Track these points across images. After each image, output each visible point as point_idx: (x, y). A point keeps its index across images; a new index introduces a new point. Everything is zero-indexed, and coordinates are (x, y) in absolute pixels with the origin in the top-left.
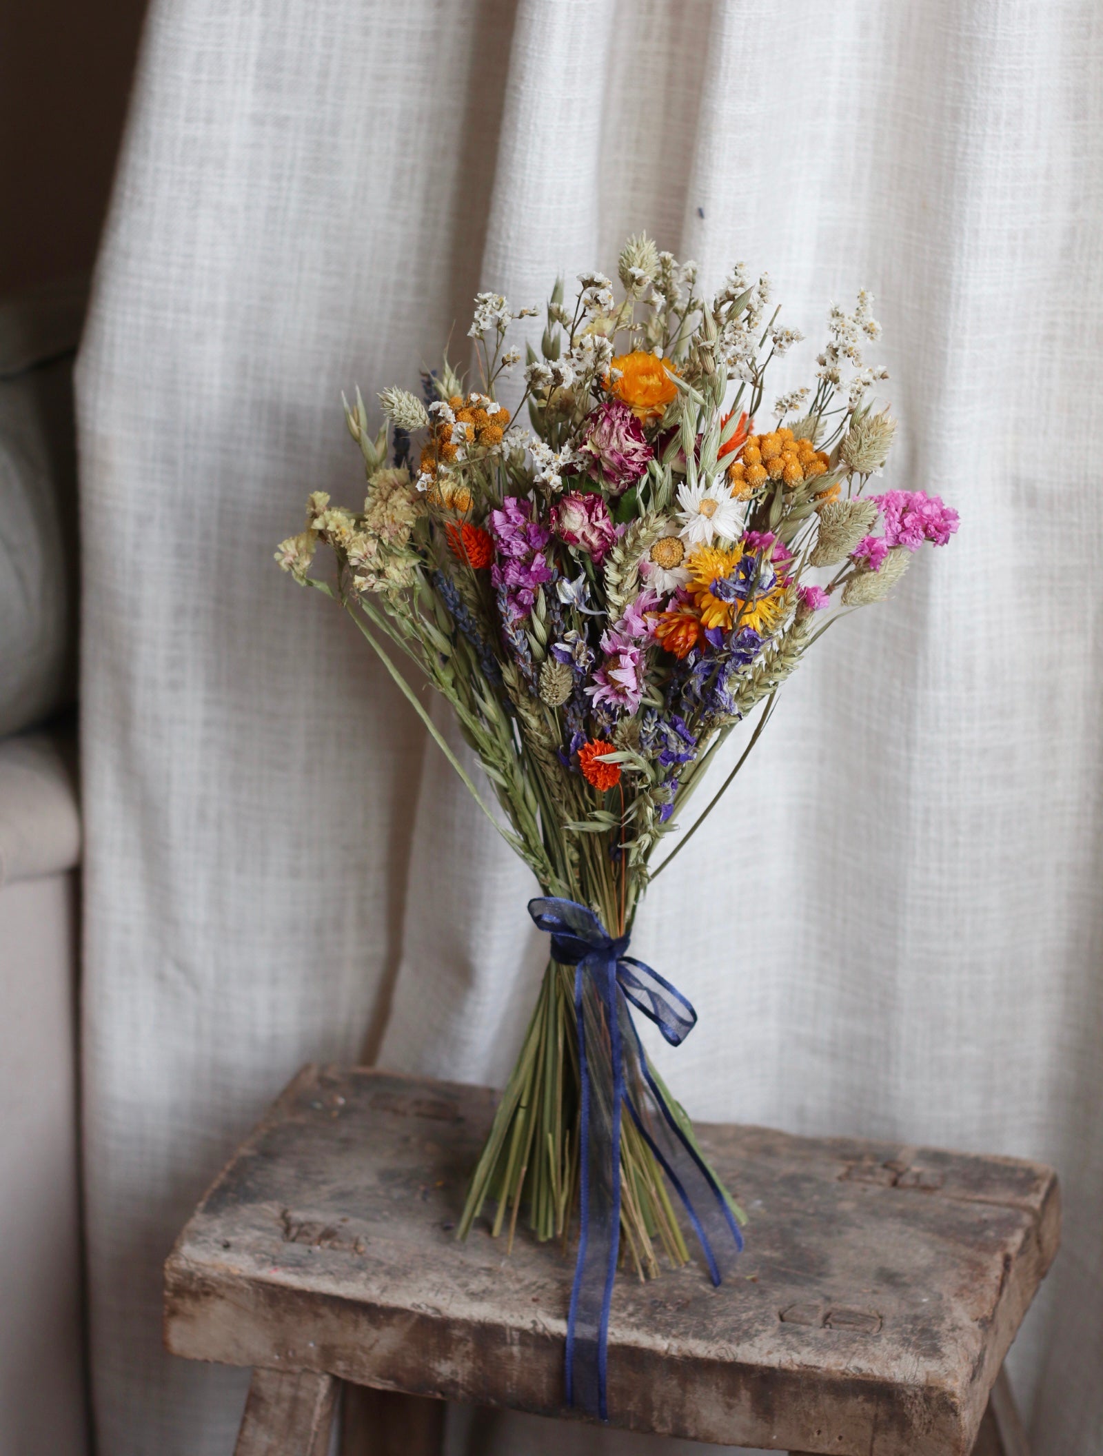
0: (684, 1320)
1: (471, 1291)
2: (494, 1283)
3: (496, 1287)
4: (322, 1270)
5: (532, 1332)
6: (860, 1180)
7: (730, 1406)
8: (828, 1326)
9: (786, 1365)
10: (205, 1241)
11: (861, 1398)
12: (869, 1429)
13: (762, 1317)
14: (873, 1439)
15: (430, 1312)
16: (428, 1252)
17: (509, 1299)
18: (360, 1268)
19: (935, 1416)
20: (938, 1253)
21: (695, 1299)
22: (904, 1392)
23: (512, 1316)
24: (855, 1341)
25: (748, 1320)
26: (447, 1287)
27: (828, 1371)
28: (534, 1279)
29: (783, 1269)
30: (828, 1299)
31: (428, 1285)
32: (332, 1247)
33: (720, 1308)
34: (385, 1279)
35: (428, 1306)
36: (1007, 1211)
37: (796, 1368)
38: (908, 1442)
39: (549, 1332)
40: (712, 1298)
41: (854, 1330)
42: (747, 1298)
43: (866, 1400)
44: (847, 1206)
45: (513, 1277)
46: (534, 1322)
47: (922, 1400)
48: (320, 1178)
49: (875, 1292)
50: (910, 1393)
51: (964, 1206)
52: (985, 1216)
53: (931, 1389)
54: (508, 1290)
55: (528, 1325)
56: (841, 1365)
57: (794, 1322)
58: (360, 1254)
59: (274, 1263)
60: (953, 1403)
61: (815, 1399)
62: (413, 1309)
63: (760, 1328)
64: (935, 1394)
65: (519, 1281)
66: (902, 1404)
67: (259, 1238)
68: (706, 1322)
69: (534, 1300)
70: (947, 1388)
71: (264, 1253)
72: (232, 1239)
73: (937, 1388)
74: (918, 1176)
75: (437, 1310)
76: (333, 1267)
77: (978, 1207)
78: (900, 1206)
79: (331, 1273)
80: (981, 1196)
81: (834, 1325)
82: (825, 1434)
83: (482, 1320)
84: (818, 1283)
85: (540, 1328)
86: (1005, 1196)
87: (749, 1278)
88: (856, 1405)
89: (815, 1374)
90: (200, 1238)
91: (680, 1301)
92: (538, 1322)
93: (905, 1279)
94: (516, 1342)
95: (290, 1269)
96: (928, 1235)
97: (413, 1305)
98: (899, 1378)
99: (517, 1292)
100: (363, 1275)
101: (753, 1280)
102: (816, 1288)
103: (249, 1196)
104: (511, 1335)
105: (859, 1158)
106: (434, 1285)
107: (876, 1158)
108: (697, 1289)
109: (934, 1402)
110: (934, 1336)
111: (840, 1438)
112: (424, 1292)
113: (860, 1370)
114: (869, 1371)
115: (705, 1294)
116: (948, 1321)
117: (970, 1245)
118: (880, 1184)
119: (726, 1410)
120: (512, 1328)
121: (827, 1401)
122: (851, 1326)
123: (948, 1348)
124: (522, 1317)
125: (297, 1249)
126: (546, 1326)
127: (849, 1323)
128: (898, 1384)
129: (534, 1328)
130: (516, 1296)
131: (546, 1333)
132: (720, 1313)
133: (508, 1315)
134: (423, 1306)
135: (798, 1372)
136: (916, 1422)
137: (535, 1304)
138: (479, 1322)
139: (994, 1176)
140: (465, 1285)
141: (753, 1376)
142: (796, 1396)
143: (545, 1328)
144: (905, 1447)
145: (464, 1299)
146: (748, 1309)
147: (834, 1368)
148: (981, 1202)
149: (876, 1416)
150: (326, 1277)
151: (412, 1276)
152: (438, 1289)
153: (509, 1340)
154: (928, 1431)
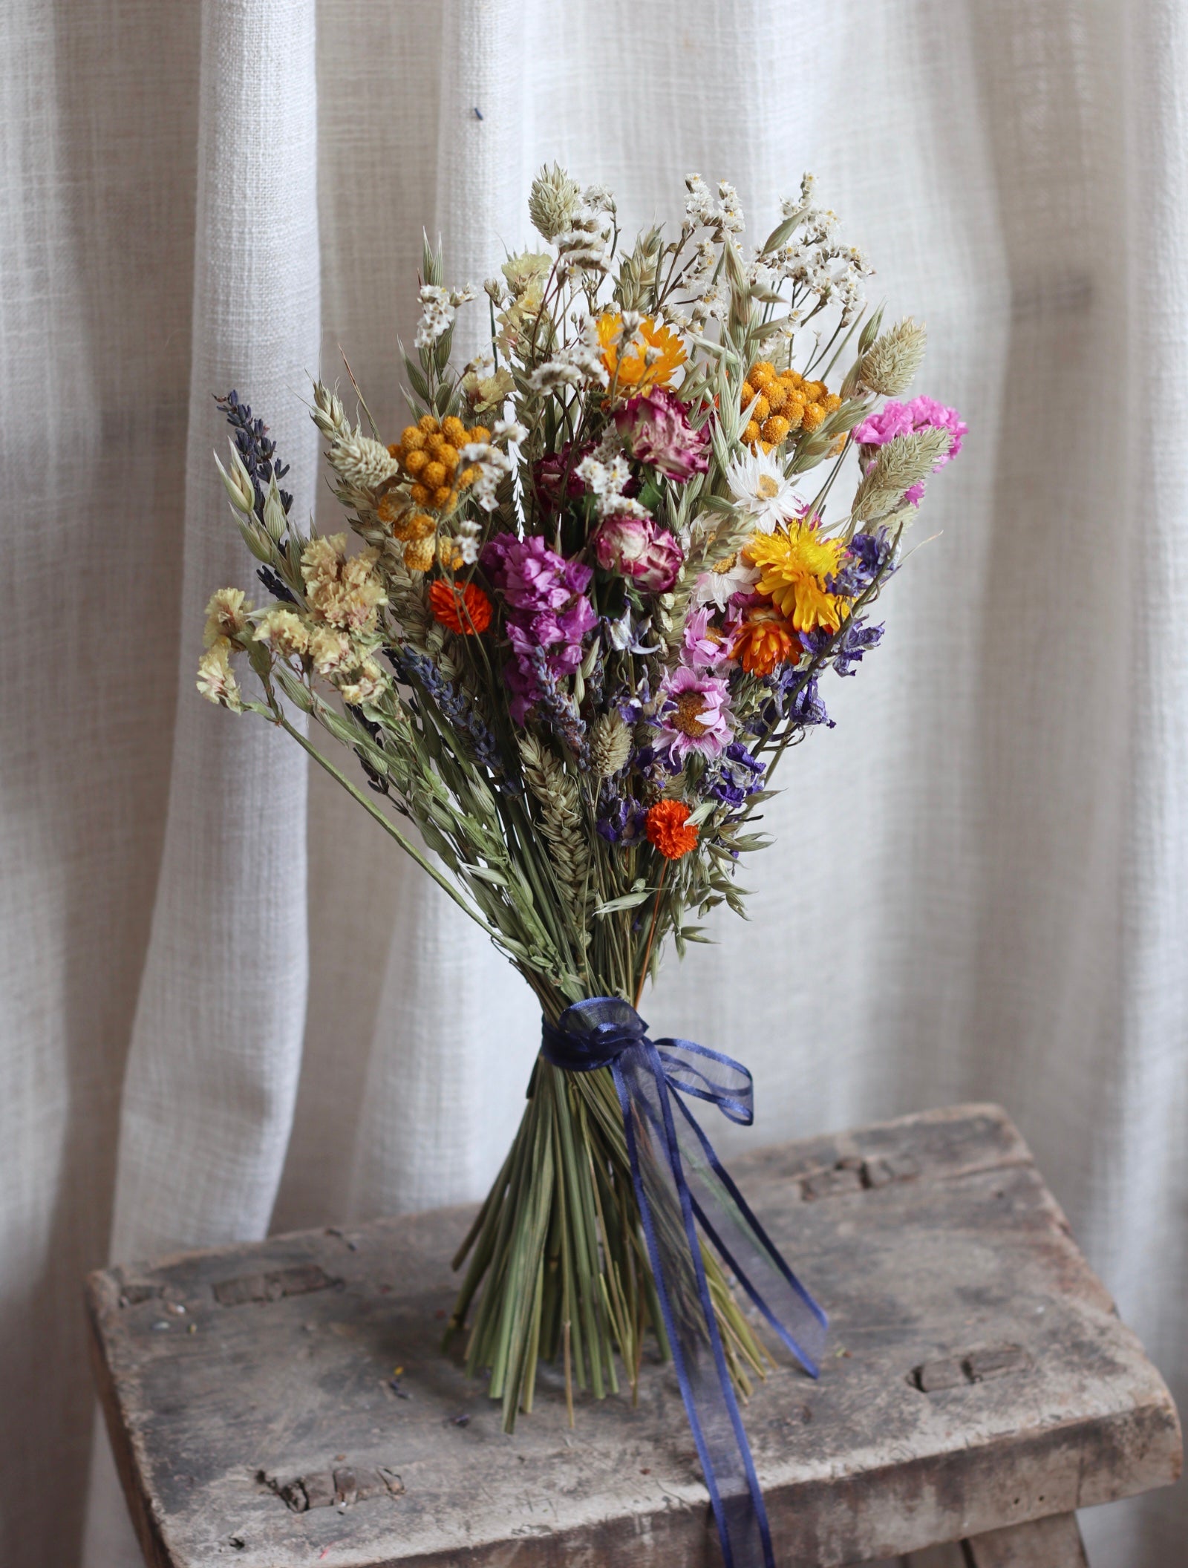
0: (824, 1432)
1: (565, 1490)
2: (581, 1470)
3: (586, 1474)
4: (376, 1531)
5: (667, 1511)
6: (830, 1194)
7: (911, 1510)
8: (977, 1380)
9: (974, 1442)
10: (209, 1549)
11: (1064, 1447)
12: (1075, 1475)
13: (898, 1395)
14: (1080, 1486)
15: (536, 1533)
16: (472, 1460)
17: (616, 1483)
18: (416, 1510)
19: (1150, 1436)
20: (996, 1249)
21: (810, 1401)
22: (1112, 1424)
23: (636, 1502)
24: (1023, 1386)
25: (890, 1405)
26: (534, 1496)
27: (1024, 1432)
28: (620, 1447)
29: (863, 1330)
30: (942, 1347)
31: (512, 1501)
32: (360, 1498)
33: (845, 1402)
34: (457, 1514)
35: (531, 1527)
36: (1010, 1174)
37: (986, 1441)
38: (1120, 1476)
39: (689, 1504)
40: (825, 1394)
41: (1008, 1373)
42: (860, 1380)
43: (1071, 1447)
44: (845, 1230)
45: (595, 1454)
46: (667, 1499)
47: (1133, 1425)
48: (259, 1415)
49: (982, 1320)
50: (1119, 1422)
51: (963, 1184)
52: (995, 1187)
53: (1143, 1410)
54: (604, 1472)
55: (661, 1506)
56: (1034, 1419)
57: (939, 1388)
58: (401, 1491)
59: (315, 1545)
60: (1169, 1416)
61: (1012, 1468)
62: (515, 1537)
63: (912, 1409)
64: (1148, 1413)
65: (606, 1455)
66: (1111, 1437)
67: (266, 1520)
68: (848, 1424)
69: (645, 1472)
70: (1160, 1403)
71: (289, 1535)
72: (238, 1534)
73: (1149, 1406)
74: (884, 1166)
75: (546, 1528)
76: (385, 1522)
77: (978, 1180)
78: (900, 1209)
79: (390, 1531)
80: (967, 1167)
81: (985, 1376)
82: (1024, 1501)
83: (603, 1519)
84: (915, 1333)
85: (675, 1503)
86: (991, 1157)
87: (839, 1354)
88: (1061, 1457)
89: (1010, 1439)
90: (200, 1547)
91: (796, 1411)
92: (671, 1497)
93: (996, 1292)
94: (648, 1528)
95: (338, 1544)
96: (961, 1233)
97: (514, 1532)
98: (1104, 1411)
99: (615, 1471)
100: (427, 1518)
101: (846, 1355)
102: (919, 1339)
103: (204, 1471)
104: (641, 1523)
105: (800, 1167)
106: (517, 1498)
107: (819, 1160)
108: (800, 1391)
109: (1147, 1423)
110: (1093, 1349)
111: (1041, 1499)
112: (515, 1511)
113: (1058, 1418)
114: (1069, 1416)
115: (814, 1393)
116: (1086, 1324)
117: (1016, 1226)
118: (853, 1190)
119: (907, 1515)
120: (640, 1516)
121: (1026, 1466)
122: (1003, 1370)
123: (1121, 1357)
124: (648, 1499)
125: (320, 1516)
126: (683, 1498)
127: (1000, 1367)
128: (1103, 1419)
129: (669, 1507)
130: (619, 1476)
131: (685, 1506)
132: (854, 1407)
133: (631, 1502)
134: (526, 1529)
135: (990, 1445)
136: (1127, 1450)
137: (647, 1478)
138: (601, 1523)
139: (957, 1137)
140: (550, 1486)
141: (937, 1467)
142: (989, 1471)
143: (681, 1501)
144: (1117, 1482)
145: (567, 1501)
146: (876, 1394)
147: (1029, 1426)
148: (974, 1173)
149: (1082, 1460)
150: (389, 1537)
151: (483, 1497)
152: (528, 1500)
153: (638, 1530)
154: (1141, 1456)
